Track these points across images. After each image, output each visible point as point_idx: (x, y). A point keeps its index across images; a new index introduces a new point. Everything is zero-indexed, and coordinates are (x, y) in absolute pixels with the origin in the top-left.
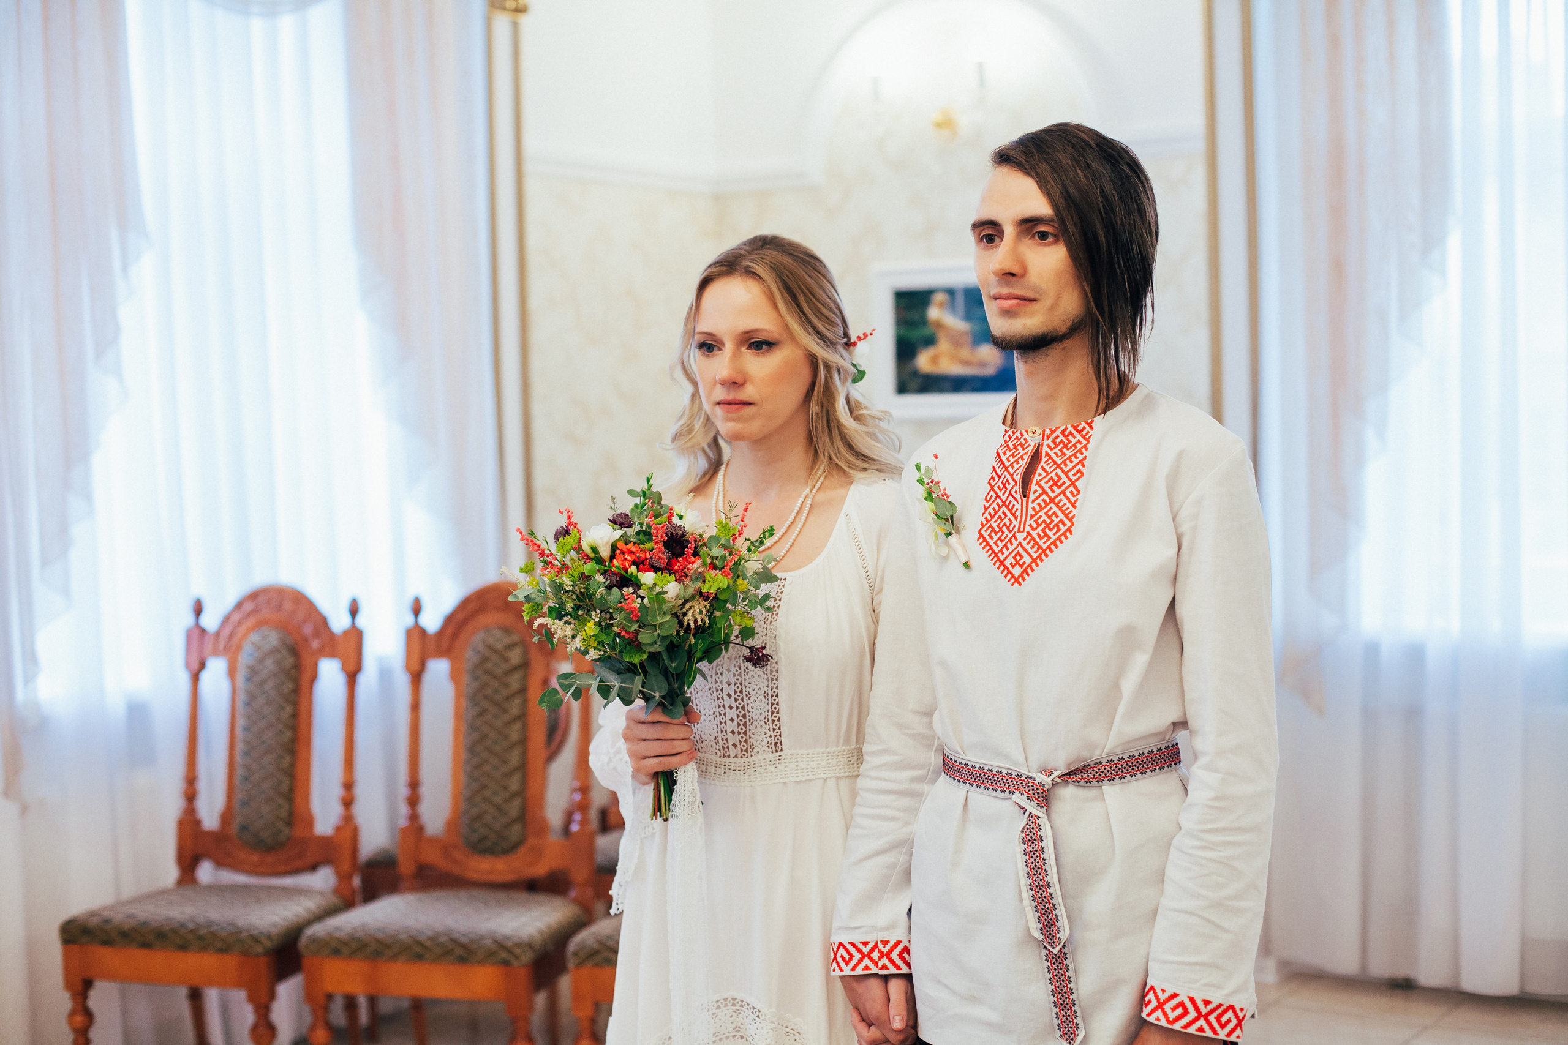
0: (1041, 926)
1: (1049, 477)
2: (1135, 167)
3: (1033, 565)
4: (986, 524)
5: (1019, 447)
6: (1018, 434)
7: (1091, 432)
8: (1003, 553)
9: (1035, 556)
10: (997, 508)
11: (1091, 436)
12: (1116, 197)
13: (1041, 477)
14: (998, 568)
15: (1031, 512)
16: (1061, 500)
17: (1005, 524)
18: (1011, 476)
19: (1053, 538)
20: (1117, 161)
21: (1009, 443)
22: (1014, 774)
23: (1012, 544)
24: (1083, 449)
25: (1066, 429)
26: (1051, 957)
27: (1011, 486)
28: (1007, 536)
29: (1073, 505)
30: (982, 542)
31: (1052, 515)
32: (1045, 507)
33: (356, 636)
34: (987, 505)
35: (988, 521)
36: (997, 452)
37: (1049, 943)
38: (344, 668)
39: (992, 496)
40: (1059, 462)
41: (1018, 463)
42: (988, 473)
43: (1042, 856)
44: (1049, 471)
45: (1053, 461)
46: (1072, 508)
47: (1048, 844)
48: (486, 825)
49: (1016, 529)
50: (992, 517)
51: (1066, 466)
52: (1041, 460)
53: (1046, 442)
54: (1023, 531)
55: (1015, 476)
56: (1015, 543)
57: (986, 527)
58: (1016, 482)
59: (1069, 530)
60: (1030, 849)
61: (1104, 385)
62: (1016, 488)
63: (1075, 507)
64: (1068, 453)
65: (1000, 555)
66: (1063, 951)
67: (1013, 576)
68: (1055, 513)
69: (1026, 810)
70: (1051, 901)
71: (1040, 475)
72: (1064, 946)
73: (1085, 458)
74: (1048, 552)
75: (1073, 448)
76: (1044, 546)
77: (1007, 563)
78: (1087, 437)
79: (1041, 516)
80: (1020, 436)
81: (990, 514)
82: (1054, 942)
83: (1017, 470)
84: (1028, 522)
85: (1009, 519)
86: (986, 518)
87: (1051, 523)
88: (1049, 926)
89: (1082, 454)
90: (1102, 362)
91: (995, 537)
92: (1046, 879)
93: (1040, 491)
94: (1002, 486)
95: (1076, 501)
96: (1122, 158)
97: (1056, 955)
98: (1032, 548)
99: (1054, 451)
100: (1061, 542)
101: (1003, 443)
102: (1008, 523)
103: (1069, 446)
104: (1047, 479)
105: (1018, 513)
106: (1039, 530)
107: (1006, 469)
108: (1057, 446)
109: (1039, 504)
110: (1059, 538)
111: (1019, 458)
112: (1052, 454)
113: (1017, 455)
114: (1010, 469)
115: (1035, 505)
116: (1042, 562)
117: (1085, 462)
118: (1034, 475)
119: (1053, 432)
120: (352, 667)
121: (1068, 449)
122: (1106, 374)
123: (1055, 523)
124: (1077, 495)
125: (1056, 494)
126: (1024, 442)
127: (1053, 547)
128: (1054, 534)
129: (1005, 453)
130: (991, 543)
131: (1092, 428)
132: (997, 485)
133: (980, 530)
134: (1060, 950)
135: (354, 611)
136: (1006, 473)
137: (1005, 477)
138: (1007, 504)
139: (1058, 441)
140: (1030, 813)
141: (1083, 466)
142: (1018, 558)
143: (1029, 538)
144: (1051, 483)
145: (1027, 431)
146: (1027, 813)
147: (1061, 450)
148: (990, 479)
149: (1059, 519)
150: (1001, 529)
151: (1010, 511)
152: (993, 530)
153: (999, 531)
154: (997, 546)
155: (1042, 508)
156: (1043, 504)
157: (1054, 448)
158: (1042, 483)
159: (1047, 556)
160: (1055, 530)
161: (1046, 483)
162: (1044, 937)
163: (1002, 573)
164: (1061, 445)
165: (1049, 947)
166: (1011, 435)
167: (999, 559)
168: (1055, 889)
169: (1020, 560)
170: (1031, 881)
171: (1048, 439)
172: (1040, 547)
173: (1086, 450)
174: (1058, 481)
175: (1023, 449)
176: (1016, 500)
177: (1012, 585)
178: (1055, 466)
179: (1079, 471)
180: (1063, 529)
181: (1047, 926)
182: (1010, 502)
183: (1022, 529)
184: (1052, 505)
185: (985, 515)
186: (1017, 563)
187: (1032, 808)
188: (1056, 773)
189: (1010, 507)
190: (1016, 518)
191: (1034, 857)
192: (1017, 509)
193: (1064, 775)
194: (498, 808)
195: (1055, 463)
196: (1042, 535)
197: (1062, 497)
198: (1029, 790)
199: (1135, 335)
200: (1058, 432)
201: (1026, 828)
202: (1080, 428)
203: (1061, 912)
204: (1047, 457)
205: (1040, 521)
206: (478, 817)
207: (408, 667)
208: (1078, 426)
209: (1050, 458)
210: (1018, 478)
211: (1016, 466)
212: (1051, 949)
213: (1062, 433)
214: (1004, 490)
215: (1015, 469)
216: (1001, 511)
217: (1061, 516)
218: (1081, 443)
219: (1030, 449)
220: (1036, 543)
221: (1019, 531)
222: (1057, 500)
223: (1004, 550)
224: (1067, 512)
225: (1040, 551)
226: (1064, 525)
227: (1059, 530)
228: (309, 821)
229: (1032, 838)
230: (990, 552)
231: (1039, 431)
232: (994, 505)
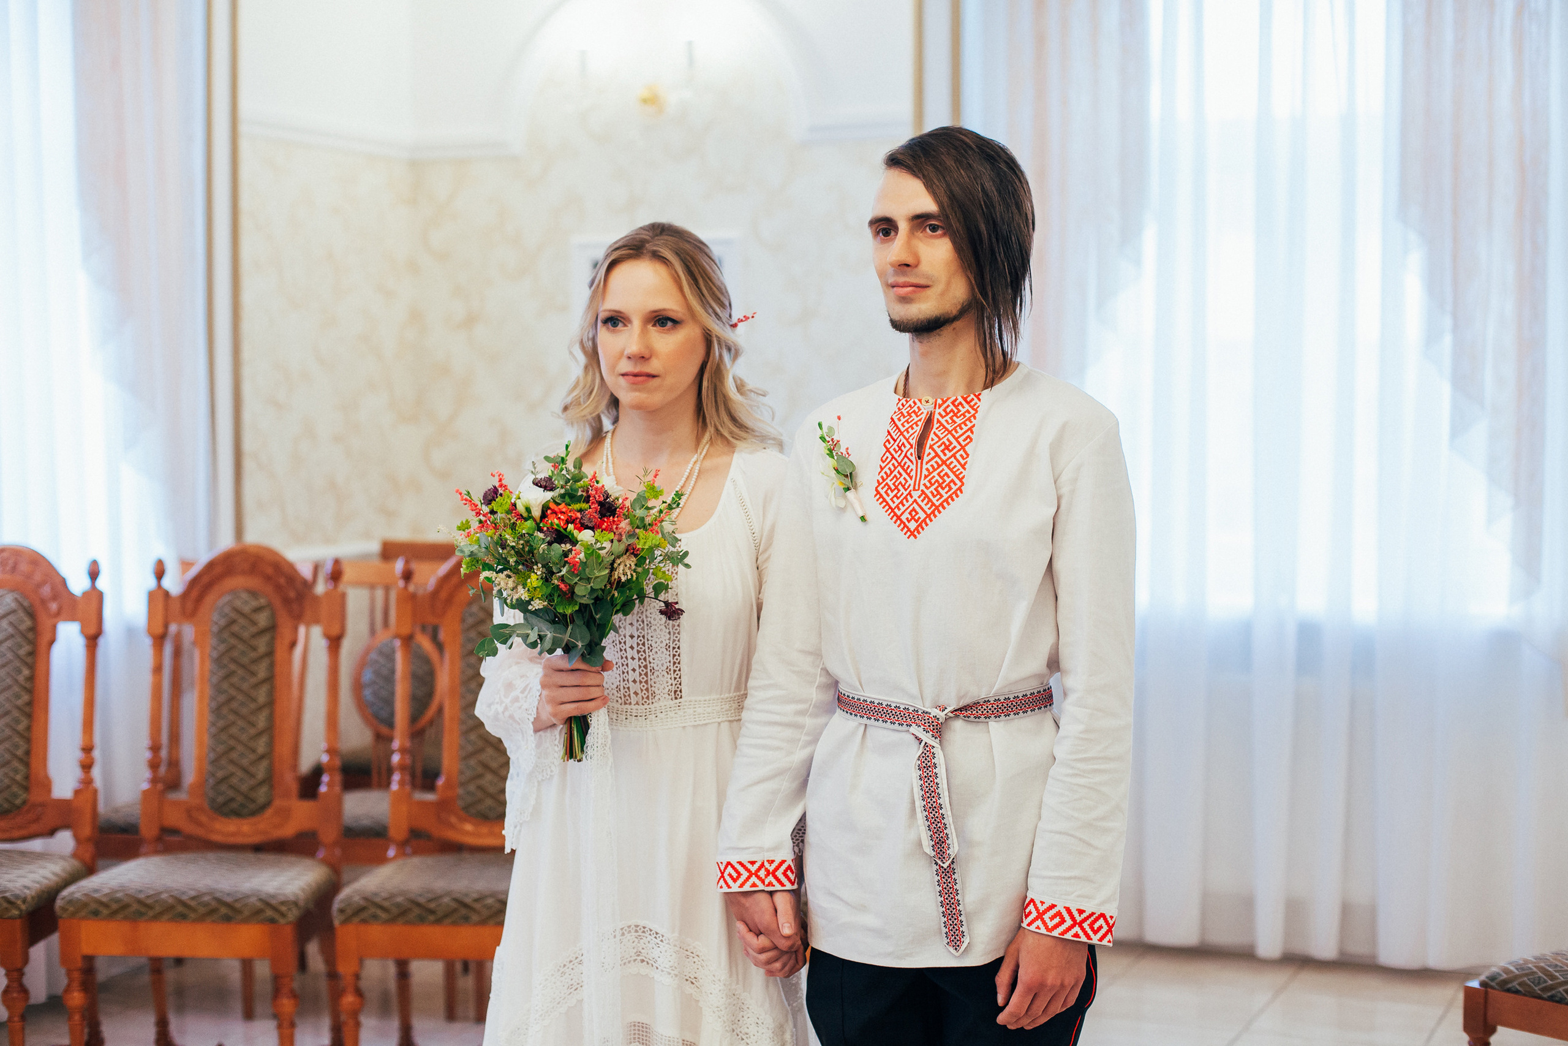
0: (933, 843)
1: (941, 442)
2: (1012, 165)
3: (927, 520)
4: (882, 483)
5: (913, 415)
6: (911, 403)
7: (979, 403)
8: (899, 509)
9: (929, 512)
10: (893, 468)
11: (978, 407)
12: (995, 193)
13: (934, 442)
14: (895, 522)
15: (925, 472)
16: (952, 462)
17: (900, 483)
18: (907, 440)
19: (945, 496)
20: (996, 160)
21: (903, 410)
22: (911, 709)
23: (907, 501)
24: (972, 418)
25: (956, 399)
26: (941, 872)
27: (907, 449)
28: (903, 494)
29: (963, 466)
30: (880, 498)
31: (944, 476)
32: (937, 468)
33: (95, 597)
34: (883, 465)
35: (884, 480)
36: (892, 419)
37: (940, 858)
38: (83, 631)
39: (887, 458)
40: (950, 429)
41: (913, 429)
42: (883, 437)
43: (936, 781)
44: (941, 436)
45: (944, 427)
46: (962, 470)
47: (941, 771)
48: (231, 787)
49: (911, 488)
50: (888, 476)
51: (957, 432)
52: (933, 426)
53: (938, 411)
54: (918, 490)
55: (910, 440)
56: (911, 500)
57: (883, 485)
58: (912, 446)
59: (960, 489)
60: (925, 774)
61: (990, 361)
62: (912, 451)
63: (965, 469)
64: (958, 421)
65: (896, 510)
66: (952, 866)
67: (909, 530)
68: (946, 474)
69: (922, 741)
70: (943, 821)
71: (933, 440)
72: (953, 862)
73: (974, 426)
74: (941, 508)
75: (962, 417)
76: (937, 504)
77: (904, 518)
78: (975, 407)
79: (934, 477)
80: (913, 405)
81: (886, 473)
82: (944, 858)
83: (912, 435)
84: (922, 482)
85: (905, 479)
86: (882, 477)
87: (943, 483)
88: (940, 843)
89: (971, 422)
90: (988, 341)
91: (892, 495)
92: (938, 801)
93: (933, 454)
94: (897, 449)
95: (966, 463)
96: (999, 156)
97: (945, 870)
98: (926, 505)
99: (945, 418)
100: (953, 500)
101: (897, 410)
102: (903, 482)
103: (959, 415)
104: (939, 443)
105: (913, 474)
106: (932, 489)
107: (902, 433)
108: (947, 414)
109: (932, 466)
110: (951, 496)
111: (913, 424)
112: (943, 421)
113: (911, 421)
114: (905, 433)
115: (928, 466)
116: (935, 517)
117: (974, 429)
118: (928, 440)
119: (944, 402)
120: (92, 631)
121: (958, 418)
122: (992, 351)
123: (947, 482)
124: (966, 458)
125: (947, 457)
126: (917, 410)
127: (945, 504)
128: (946, 493)
129: (899, 420)
130: (888, 499)
131: (979, 400)
132: (893, 448)
133: (876, 488)
134: (949, 866)
135: (94, 574)
136: (901, 437)
137: (900, 441)
138: (902, 464)
139: (948, 410)
140: (926, 743)
141: (972, 432)
142: (914, 513)
143: (924, 496)
144: (943, 447)
145: (920, 401)
146: (923, 744)
147: (951, 418)
148: (885, 442)
149: (950, 479)
150: (896, 487)
151: (905, 471)
152: (889, 488)
153: (894, 489)
154: (894, 503)
155: (935, 470)
156: (936, 466)
157: (945, 416)
158: (935, 447)
159: (940, 512)
160: (947, 489)
161: (939, 447)
162: (935, 853)
163: (899, 526)
164: (952, 414)
165: (939, 862)
166: (905, 403)
167: (895, 514)
168: (947, 811)
169: (915, 515)
170: (925, 803)
171: (939, 408)
172: (933, 504)
173: (975, 418)
174: (949, 445)
175: (917, 416)
176: (911, 461)
177: (908, 538)
178: (947, 432)
179: (968, 437)
180: (954, 488)
181: (938, 843)
182: (905, 463)
183: (917, 488)
184: (944, 467)
185: (881, 474)
186: (913, 518)
187: (927, 738)
188: (950, 709)
189: (905, 468)
190: (911, 478)
191: (929, 782)
192: (912, 470)
193: (956, 711)
194: (245, 770)
195: (947, 429)
196: (935, 493)
197: (953, 459)
198: (925, 723)
199: (1016, 316)
200: (949, 402)
201: (921, 756)
202: (969, 399)
203: (951, 831)
204: (939, 424)
205: (933, 481)
206: (224, 779)
207: (150, 632)
208: (967, 397)
209: (942, 424)
210: (913, 442)
211: (911, 431)
212: (942, 865)
213: (953, 403)
214: (900, 452)
215: (910, 434)
216: (897, 470)
217: (952, 476)
218: (969, 413)
219: (923, 416)
220: (930, 500)
221: (914, 489)
222: (948, 462)
223: (900, 506)
224: (957, 473)
225: (934, 507)
226: (955, 484)
227: (950, 489)
228: (47, 785)
229: (927, 766)
230: (887, 507)
231: (932, 401)
232: (890, 465)
